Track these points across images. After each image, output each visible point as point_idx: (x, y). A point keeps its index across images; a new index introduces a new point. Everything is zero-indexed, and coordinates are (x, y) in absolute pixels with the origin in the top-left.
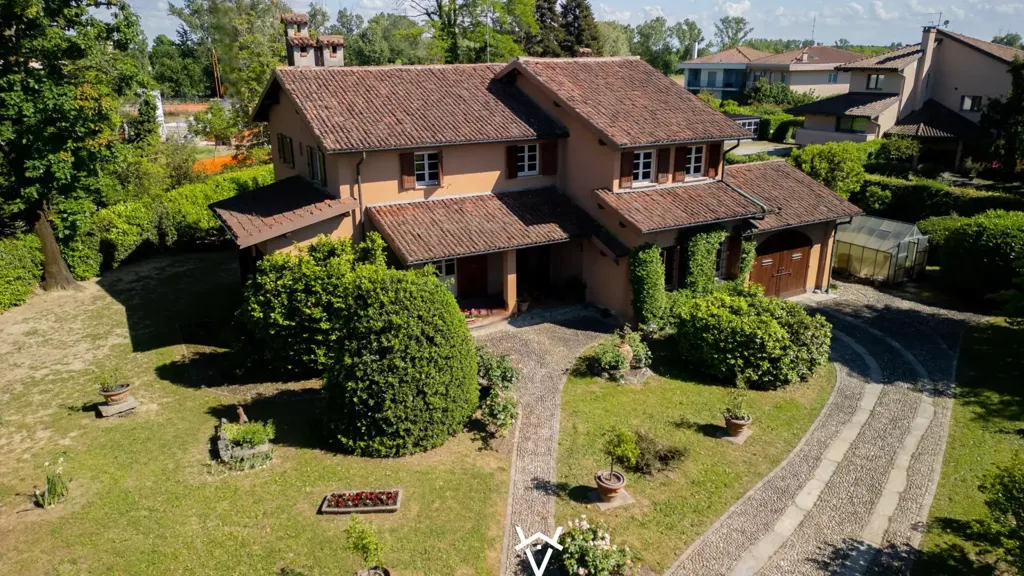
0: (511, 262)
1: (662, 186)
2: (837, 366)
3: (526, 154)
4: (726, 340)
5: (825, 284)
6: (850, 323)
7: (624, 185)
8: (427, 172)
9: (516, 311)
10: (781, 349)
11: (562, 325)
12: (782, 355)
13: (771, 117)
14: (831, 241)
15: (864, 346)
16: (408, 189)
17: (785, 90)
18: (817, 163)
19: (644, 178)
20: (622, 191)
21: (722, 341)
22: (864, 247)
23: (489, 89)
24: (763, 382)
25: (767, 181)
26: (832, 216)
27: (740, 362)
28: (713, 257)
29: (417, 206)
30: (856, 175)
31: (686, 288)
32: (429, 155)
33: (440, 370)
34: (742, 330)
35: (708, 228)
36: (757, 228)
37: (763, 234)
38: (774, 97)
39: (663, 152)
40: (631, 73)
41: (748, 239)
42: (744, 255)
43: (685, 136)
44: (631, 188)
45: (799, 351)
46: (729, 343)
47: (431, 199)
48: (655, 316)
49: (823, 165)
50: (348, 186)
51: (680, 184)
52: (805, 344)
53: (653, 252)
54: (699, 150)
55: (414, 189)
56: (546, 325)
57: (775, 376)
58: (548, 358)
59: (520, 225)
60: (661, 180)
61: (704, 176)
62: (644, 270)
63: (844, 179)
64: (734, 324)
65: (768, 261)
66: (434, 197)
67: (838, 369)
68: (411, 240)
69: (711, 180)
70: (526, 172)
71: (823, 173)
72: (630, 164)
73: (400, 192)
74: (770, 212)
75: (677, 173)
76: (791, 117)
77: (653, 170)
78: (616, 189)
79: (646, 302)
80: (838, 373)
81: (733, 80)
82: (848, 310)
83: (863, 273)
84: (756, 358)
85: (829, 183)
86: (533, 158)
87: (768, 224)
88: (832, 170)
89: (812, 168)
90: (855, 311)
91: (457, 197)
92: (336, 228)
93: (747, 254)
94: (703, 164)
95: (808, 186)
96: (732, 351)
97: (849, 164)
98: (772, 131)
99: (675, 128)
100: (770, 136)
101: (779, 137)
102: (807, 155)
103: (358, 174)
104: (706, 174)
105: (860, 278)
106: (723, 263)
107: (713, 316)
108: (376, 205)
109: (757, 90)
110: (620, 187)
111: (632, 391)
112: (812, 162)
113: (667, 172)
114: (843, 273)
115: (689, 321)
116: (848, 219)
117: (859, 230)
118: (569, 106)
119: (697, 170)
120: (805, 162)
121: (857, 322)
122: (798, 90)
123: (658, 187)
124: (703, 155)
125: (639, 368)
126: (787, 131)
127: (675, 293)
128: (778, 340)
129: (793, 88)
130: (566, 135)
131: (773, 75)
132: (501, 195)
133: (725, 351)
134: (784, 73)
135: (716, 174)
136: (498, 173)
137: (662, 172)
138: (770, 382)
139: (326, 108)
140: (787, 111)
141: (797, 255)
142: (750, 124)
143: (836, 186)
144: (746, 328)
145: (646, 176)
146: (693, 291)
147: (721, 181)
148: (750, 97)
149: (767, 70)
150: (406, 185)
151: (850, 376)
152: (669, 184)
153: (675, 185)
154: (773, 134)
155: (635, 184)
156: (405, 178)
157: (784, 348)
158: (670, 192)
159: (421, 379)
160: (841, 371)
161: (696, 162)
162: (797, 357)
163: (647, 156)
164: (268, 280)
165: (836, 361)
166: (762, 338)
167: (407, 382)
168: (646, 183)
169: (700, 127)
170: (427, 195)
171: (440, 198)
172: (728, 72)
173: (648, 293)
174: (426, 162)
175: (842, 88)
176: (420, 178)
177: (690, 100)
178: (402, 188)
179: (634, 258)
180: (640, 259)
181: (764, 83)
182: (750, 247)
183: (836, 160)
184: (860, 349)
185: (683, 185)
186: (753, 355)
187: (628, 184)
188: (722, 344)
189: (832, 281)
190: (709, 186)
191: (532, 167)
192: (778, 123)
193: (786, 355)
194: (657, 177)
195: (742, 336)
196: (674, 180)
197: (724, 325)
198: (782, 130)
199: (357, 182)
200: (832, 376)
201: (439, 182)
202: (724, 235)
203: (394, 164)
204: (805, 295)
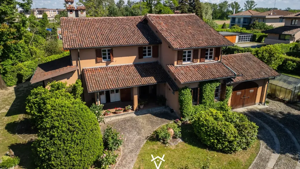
0: (136, 91)
1: (195, 64)
2: (261, 142)
3: (147, 50)
4: (210, 132)
5: (263, 101)
6: (271, 120)
7: (179, 63)
8: (107, 56)
9: (138, 108)
10: (233, 137)
11: (154, 115)
12: (234, 140)
13: (257, 34)
14: (266, 85)
15: (275, 132)
16: (99, 62)
17: (264, 25)
18: (264, 54)
19: (188, 60)
20: (178, 65)
21: (208, 132)
22: (281, 87)
23: (137, 26)
24: (225, 150)
25: (241, 61)
26: (266, 76)
27: (216, 141)
28: (214, 92)
29: (102, 69)
30: (280, 59)
31: (202, 104)
32: (108, 50)
33: (77, 144)
34: (217, 128)
35: (211, 82)
36: (233, 81)
37: (236, 83)
38: (260, 27)
39: (196, 51)
40: (190, 20)
41: (229, 85)
42: (227, 92)
43: (204, 45)
44: (182, 64)
45: (242, 138)
46: (212, 133)
47: (109, 66)
48: (188, 115)
49: (267, 55)
50: (76, 61)
51: (203, 63)
52: (244, 136)
53: (187, 90)
54: (211, 50)
55: (102, 62)
56: (148, 115)
57: (230, 148)
58: (143, 130)
59: (139, 77)
60: (195, 61)
61: (213, 60)
62: (183, 97)
63: (275, 60)
64: (214, 125)
65: (239, 93)
66: (110, 65)
67: (261, 144)
68: (94, 82)
69: (216, 62)
70: (147, 56)
71: (266, 57)
72: (181, 55)
73: (96, 63)
74: (238, 76)
75: (202, 59)
76: (264, 34)
77: (192, 57)
78: (176, 65)
79: (184, 110)
80: (261, 146)
81: (246, 21)
82: (272, 114)
83: (281, 96)
84: (222, 140)
85: (268, 62)
86: (149, 51)
87: (238, 79)
88: (270, 57)
89: (262, 55)
90: (275, 114)
91: (119, 65)
92: (71, 76)
93: (228, 91)
94: (213, 55)
95: (259, 64)
96: (212, 136)
97: (278, 54)
98: (257, 39)
99: (200, 42)
100: (256, 40)
101: (259, 40)
102: (261, 51)
103: (79, 57)
104: (214, 59)
105: (279, 99)
106: (219, 94)
107: (206, 120)
108: (87, 68)
109: (254, 24)
110: (177, 64)
111: (170, 150)
112: (262, 53)
113: (197, 58)
114: (272, 96)
115: (197, 121)
116: (274, 78)
117: (280, 80)
118: (160, 32)
119: (211, 57)
120: (260, 53)
121: (275, 120)
122: (268, 24)
123: (193, 64)
124: (213, 52)
125: (176, 138)
126: (262, 38)
127: (197, 106)
128: (232, 134)
129: (266, 24)
130: (161, 43)
131: (260, 19)
132: (136, 65)
133: (210, 136)
134: (264, 19)
135: (218, 59)
136: (135, 57)
137: (195, 59)
138: (228, 150)
139: (72, 32)
140: (262, 32)
141: (252, 91)
142: (249, 36)
143: (272, 63)
144: (219, 127)
145: (189, 60)
146: (205, 106)
147: (220, 62)
148: (251, 27)
149: (258, 18)
150: (98, 61)
151: (266, 148)
152: (198, 63)
153: (201, 63)
154: (257, 40)
155: (184, 63)
156: (98, 58)
157: (235, 137)
158: (198, 66)
159: (67, 149)
160: (263, 145)
161: (210, 55)
162: (240, 141)
163: (189, 52)
164: (32, 98)
165: (261, 139)
166: (225, 132)
167: (61, 150)
168: (189, 63)
169: (211, 41)
170: (107, 64)
171: (112, 66)
172: (245, 18)
173: (185, 106)
174: (107, 53)
175: (282, 24)
176: (105, 58)
177: (210, 30)
178: (97, 62)
179: (180, 92)
180: (182, 93)
181: (257, 22)
182: (230, 89)
183: (272, 53)
184: (273, 133)
185: (204, 63)
186: (221, 139)
187: (181, 63)
188: (208, 133)
189: (267, 100)
190: (215, 64)
191: (149, 55)
192: (259, 36)
193: (236, 140)
194: (193, 60)
195: (216, 131)
196: (200, 61)
197: (210, 125)
198: (261, 38)
199: (79, 60)
200: (258, 147)
201: (112, 60)
202: (218, 84)
203: (94, 53)
204: (255, 106)
